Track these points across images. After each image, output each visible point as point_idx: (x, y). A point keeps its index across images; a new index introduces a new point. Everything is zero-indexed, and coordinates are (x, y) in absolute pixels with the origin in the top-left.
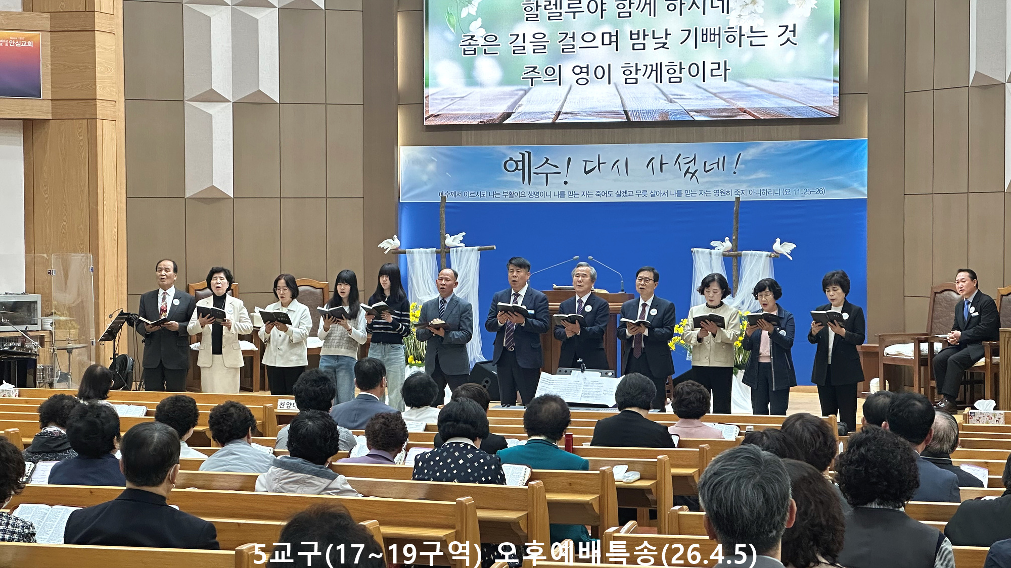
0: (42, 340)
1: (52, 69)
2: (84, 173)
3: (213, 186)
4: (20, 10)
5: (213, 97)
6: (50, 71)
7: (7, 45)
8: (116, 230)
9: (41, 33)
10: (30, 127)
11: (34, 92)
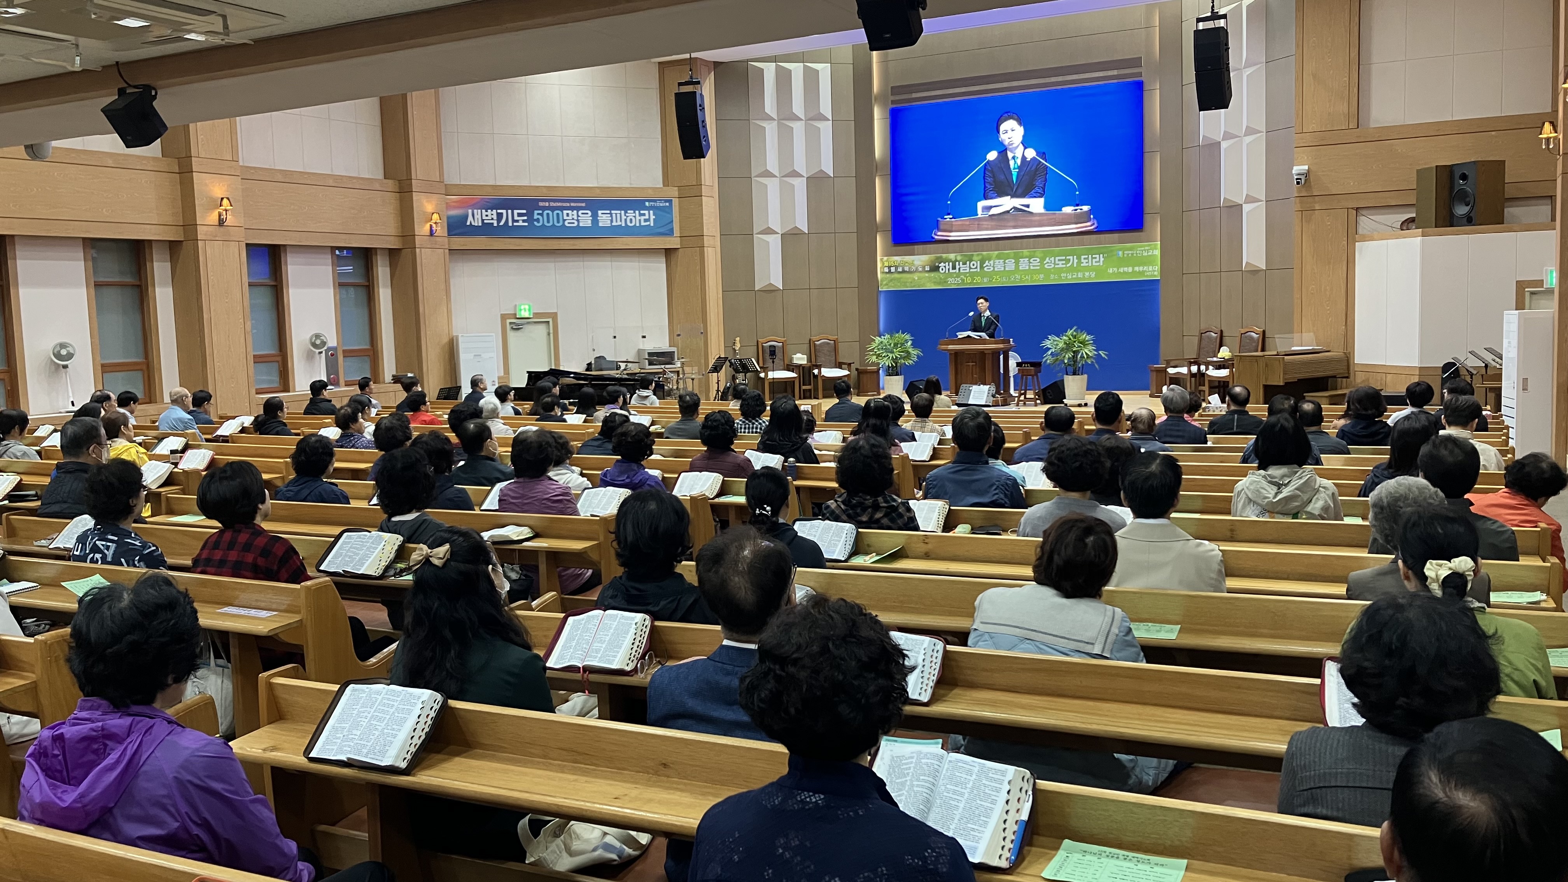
0: (678, 372)
1: (680, 220)
2: (698, 278)
3: (771, 283)
4: (662, 186)
5: (769, 231)
6: (678, 220)
8: (716, 310)
9: (673, 198)
10: (669, 253)
11: (670, 233)
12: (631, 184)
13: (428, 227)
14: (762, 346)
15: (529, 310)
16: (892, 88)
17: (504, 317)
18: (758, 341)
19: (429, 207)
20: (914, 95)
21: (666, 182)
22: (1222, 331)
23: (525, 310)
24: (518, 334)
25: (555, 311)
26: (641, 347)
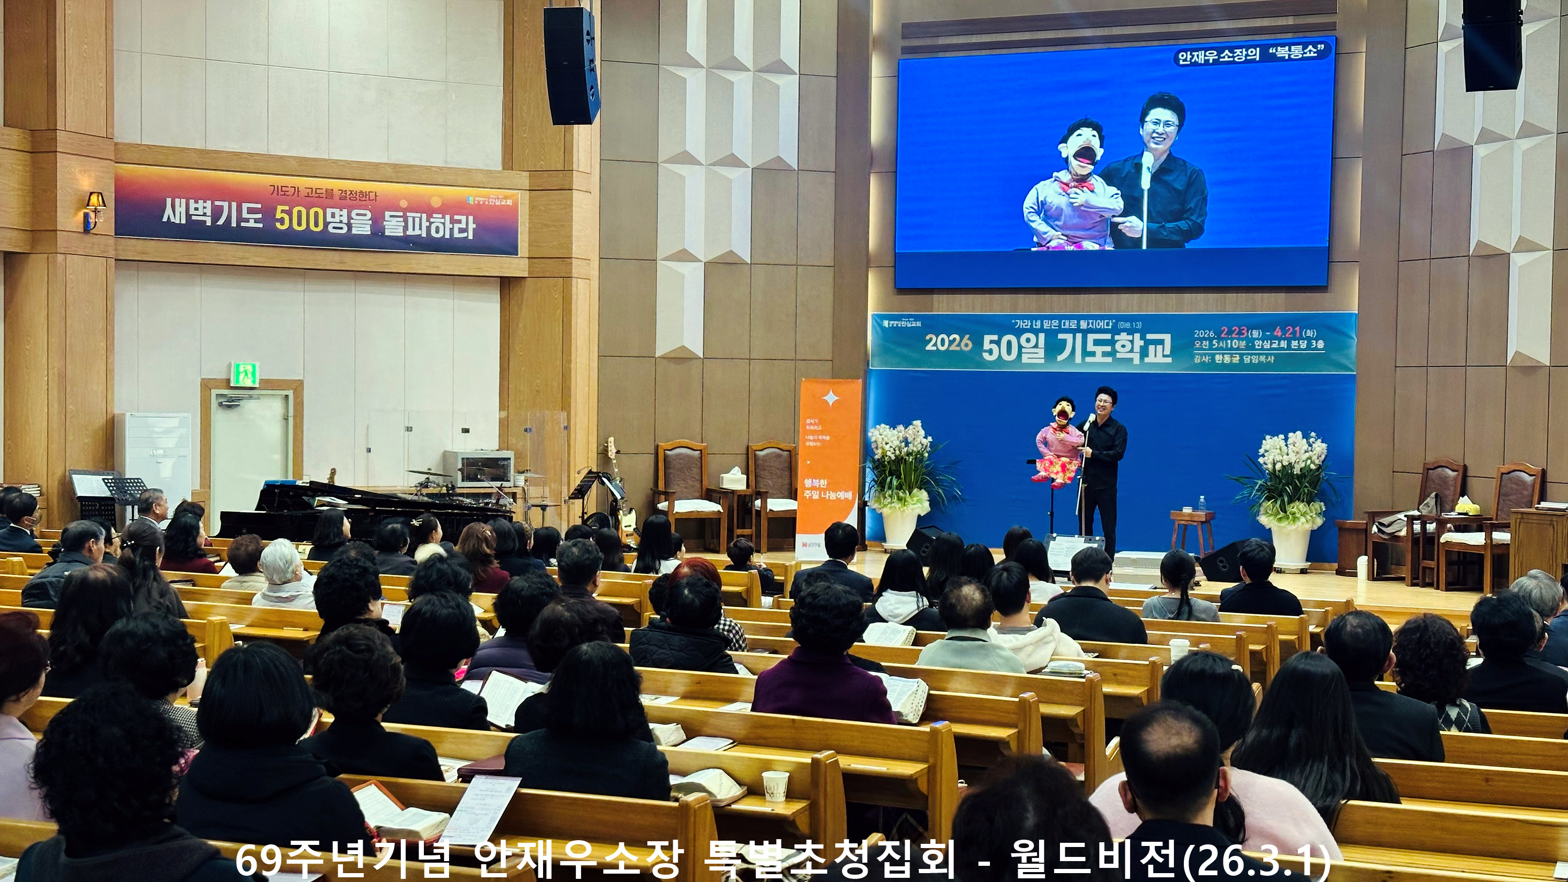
0: (514, 495)
1: (530, 228)
3: (683, 346)
4: (500, 168)
5: (684, 256)
6: (527, 229)
7: (487, 203)
8: (587, 388)
9: (520, 192)
10: (507, 284)
11: (512, 250)
12: (446, 162)
13: (81, 214)
14: (666, 457)
15: (254, 374)
16: (904, 26)
17: (206, 385)
18: (657, 447)
19: (86, 183)
20: (942, 41)
21: (509, 161)
22: (1465, 468)
23: (246, 374)
24: (232, 414)
25: (301, 378)
26: (449, 448)
